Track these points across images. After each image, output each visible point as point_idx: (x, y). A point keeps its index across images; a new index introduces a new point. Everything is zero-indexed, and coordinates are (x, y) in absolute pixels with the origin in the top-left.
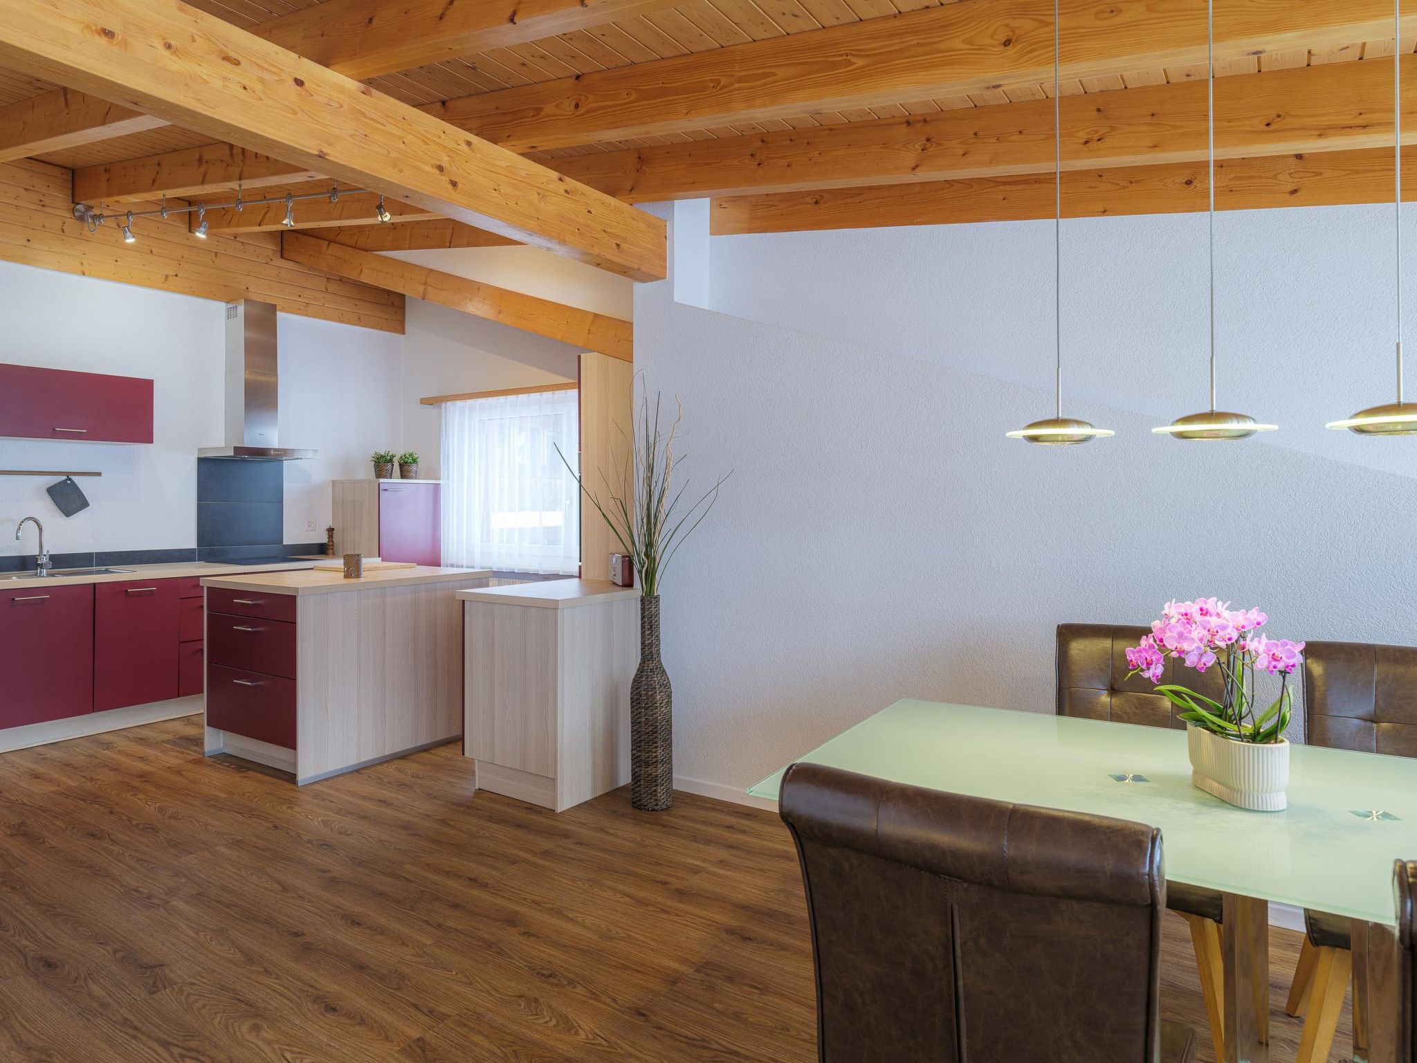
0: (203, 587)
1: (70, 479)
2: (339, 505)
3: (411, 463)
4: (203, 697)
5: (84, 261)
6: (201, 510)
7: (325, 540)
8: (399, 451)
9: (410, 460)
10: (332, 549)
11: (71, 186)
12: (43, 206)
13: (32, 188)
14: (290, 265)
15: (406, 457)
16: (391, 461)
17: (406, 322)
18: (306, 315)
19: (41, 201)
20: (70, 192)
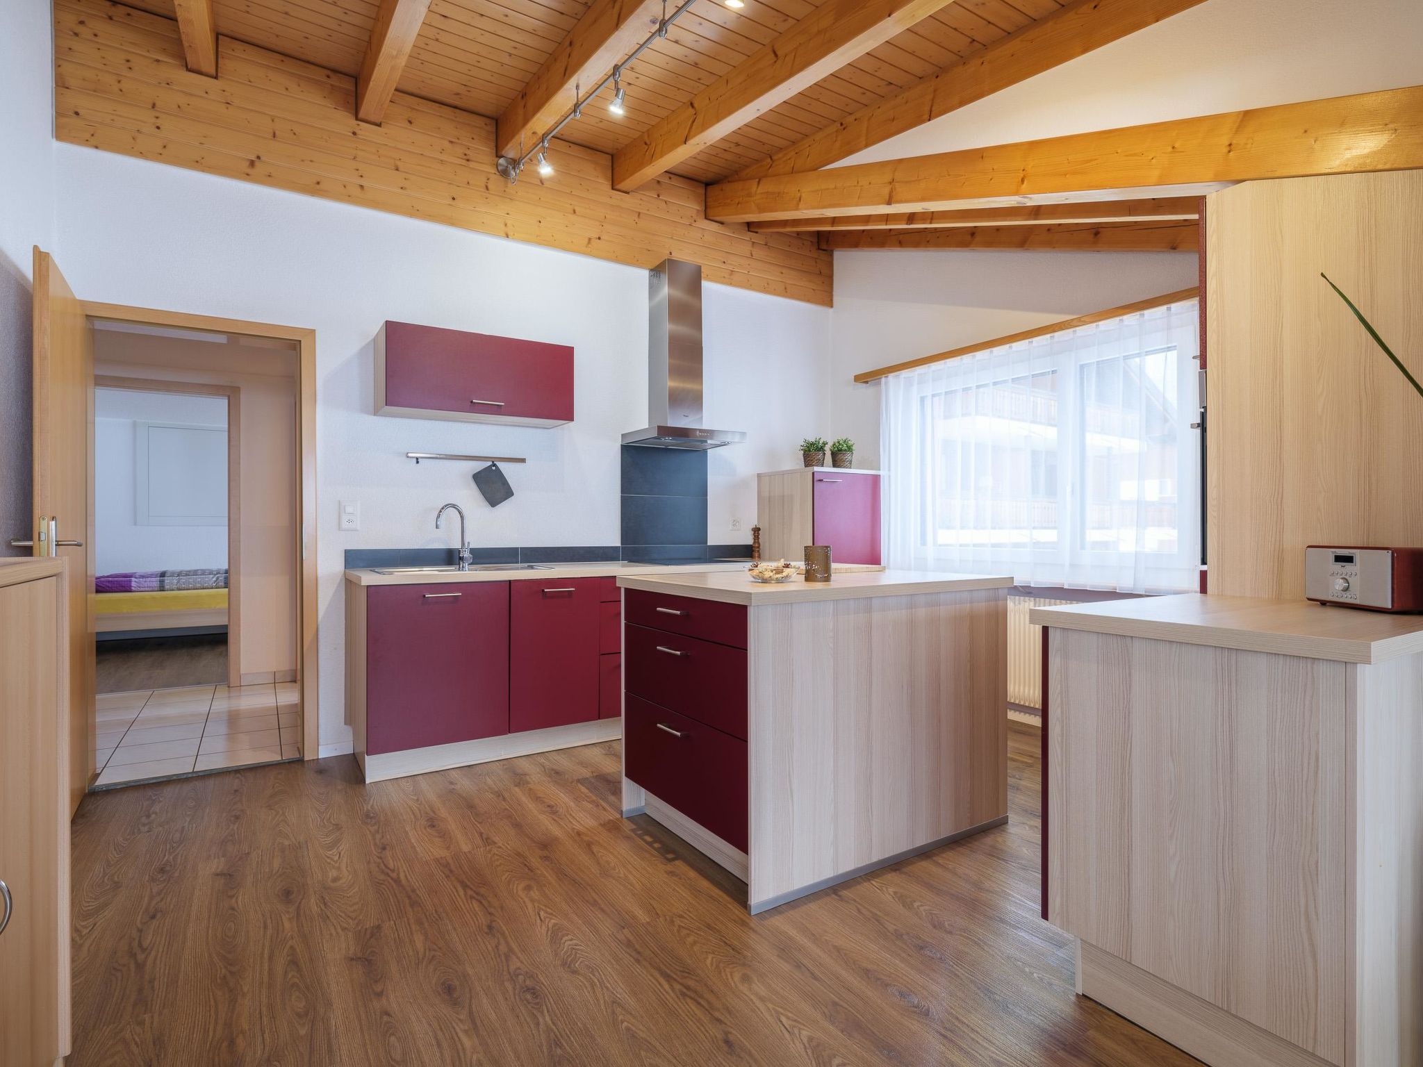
0: (620, 588)
1: (494, 465)
2: (765, 502)
3: (845, 450)
4: (620, 720)
5: (509, 223)
6: (625, 502)
7: (749, 540)
8: (830, 438)
9: (845, 447)
10: (758, 551)
11: (495, 139)
12: (468, 160)
13: (457, 141)
14: (713, 227)
15: (840, 444)
16: (821, 449)
17: (834, 293)
18: (731, 284)
19: (465, 155)
20: (493, 144)
